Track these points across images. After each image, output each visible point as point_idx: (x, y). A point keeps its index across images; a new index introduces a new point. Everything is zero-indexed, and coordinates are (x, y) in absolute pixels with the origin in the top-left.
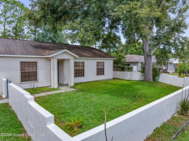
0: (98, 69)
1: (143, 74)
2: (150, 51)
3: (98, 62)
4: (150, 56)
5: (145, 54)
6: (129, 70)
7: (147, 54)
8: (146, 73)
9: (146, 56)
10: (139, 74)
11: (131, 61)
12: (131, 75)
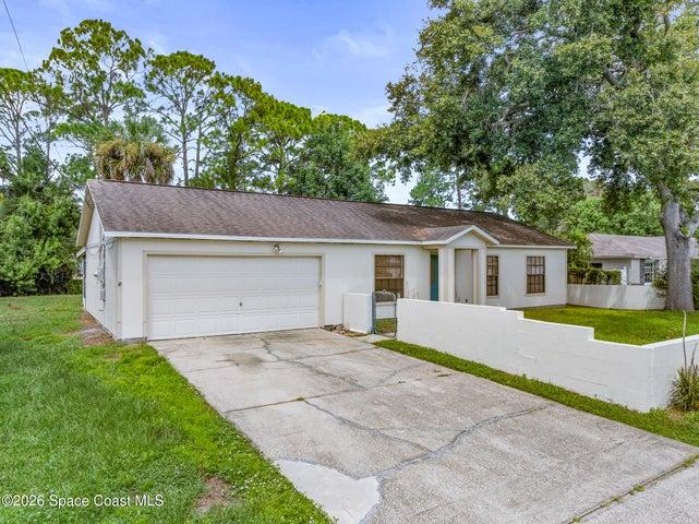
0: (529, 276)
1: (660, 292)
2: (683, 224)
3: (530, 258)
4: (685, 239)
5: (670, 235)
6: (611, 281)
7: (675, 235)
8: (671, 287)
9: (670, 239)
10: (649, 292)
11: (606, 254)
12: (622, 295)
